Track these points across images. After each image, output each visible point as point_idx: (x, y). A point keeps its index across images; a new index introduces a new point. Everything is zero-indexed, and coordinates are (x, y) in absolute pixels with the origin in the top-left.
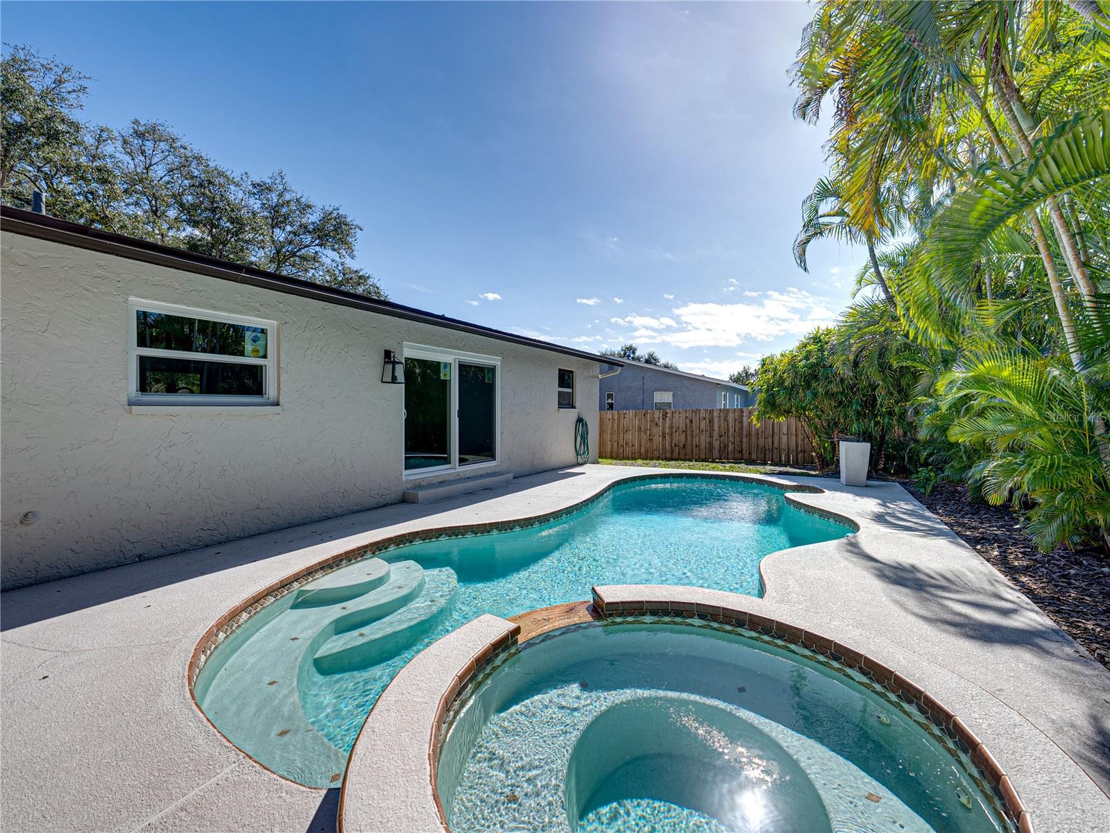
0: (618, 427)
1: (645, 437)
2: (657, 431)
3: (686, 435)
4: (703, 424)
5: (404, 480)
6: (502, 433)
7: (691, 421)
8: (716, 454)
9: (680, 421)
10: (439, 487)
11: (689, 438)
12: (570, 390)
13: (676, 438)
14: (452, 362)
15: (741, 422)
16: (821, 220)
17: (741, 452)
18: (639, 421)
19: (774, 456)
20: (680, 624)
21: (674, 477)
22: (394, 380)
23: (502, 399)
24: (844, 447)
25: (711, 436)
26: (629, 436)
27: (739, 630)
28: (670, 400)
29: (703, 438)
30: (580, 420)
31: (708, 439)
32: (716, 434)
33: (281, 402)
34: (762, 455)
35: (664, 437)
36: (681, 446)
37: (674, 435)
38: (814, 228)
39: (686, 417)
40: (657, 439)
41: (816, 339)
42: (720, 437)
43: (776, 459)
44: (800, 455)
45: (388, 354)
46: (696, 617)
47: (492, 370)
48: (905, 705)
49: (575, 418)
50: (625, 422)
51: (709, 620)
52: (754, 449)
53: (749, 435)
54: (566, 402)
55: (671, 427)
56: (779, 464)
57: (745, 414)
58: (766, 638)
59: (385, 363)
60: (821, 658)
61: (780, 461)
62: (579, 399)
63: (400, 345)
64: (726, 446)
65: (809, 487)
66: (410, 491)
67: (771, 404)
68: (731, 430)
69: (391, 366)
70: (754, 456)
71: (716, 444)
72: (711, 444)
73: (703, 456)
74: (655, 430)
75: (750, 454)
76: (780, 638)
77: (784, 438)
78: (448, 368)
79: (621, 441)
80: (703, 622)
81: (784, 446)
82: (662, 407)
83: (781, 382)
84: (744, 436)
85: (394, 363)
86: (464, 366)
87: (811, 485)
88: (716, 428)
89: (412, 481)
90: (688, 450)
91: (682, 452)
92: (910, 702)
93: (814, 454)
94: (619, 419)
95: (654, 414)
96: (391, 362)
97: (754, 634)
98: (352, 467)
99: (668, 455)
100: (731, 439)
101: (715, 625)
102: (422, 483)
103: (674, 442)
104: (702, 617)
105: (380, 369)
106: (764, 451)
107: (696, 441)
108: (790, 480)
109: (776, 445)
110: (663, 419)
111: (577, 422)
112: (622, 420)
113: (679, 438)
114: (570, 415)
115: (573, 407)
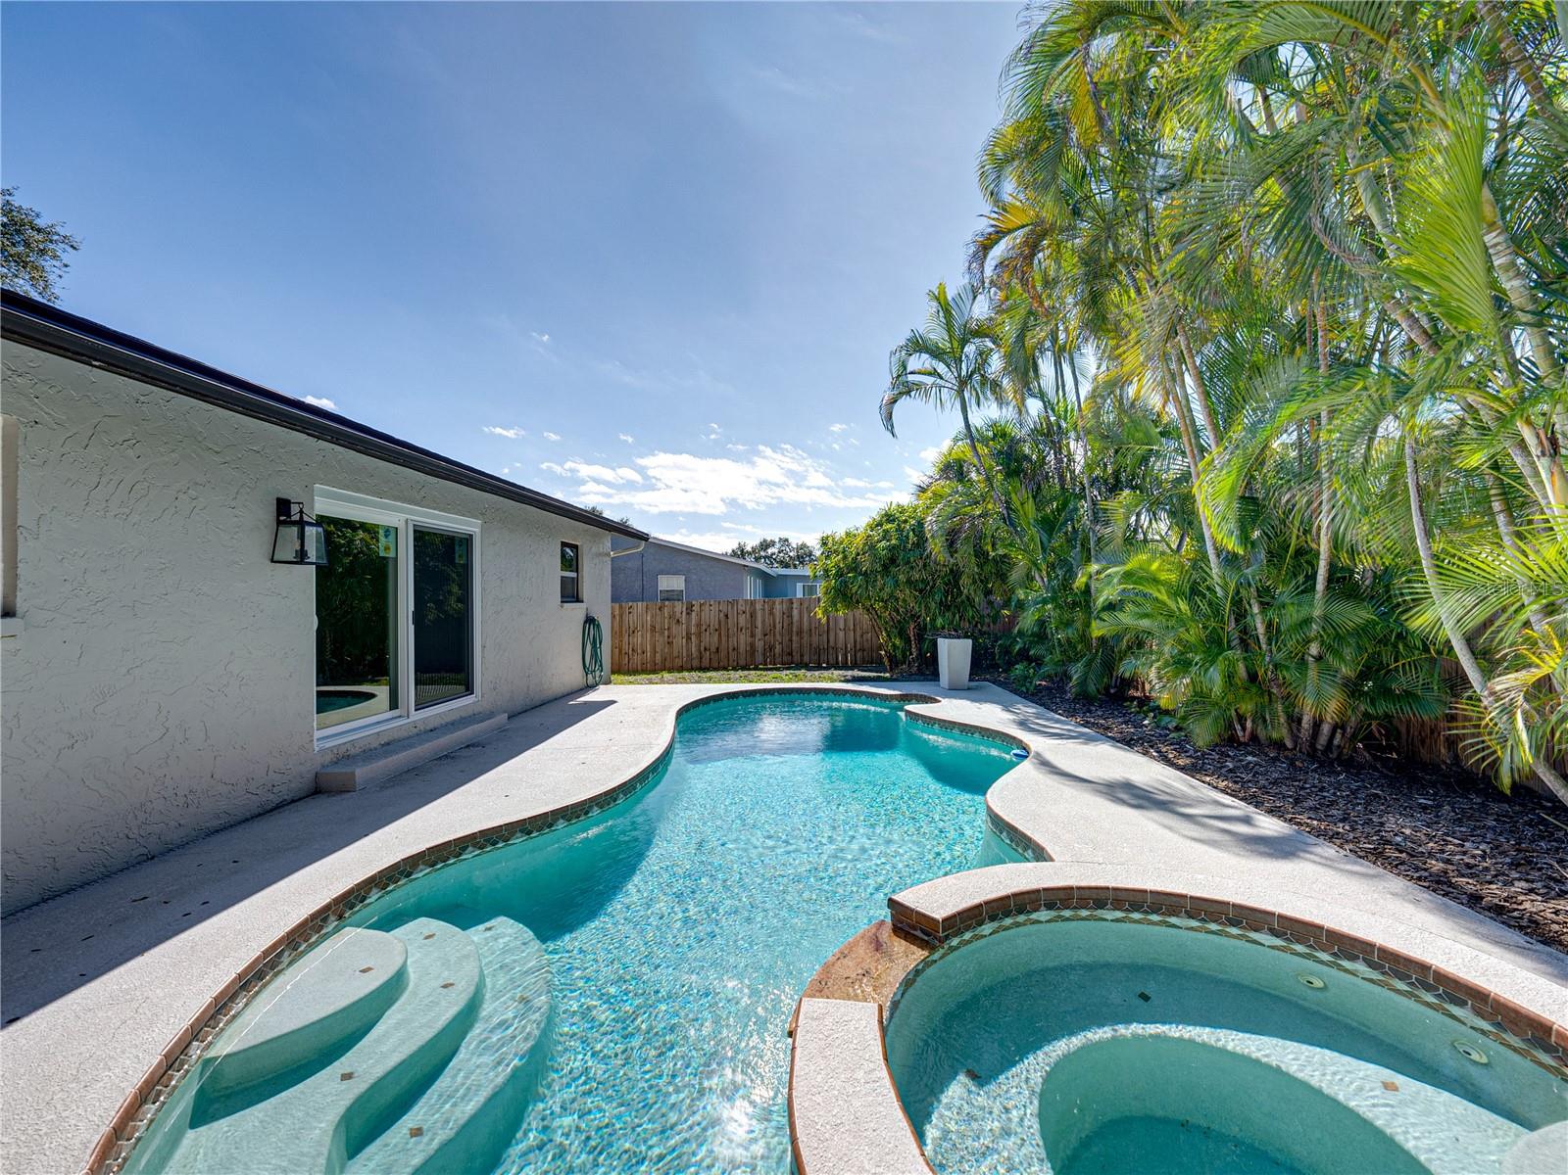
0: (621, 627)
1: (661, 639)
2: (680, 631)
3: (720, 635)
4: (742, 620)
5: (317, 749)
6: (484, 647)
7: (727, 616)
8: (759, 658)
9: (711, 616)
10: (387, 754)
11: (724, 639)
12: (574, 575)
13: (706, 639)
14: (401, 526)
15: (790, 616)
16: (911, 378)
17: (790, 654)
18: (652, 617)
19: (830, 657)
20: (1023, 924)
21: (744, 696)
22: (301, 558)
23: (483, 589)
24: (944, 645)
25: (753, 635)
26: (638, 639)
27: (1099, 913)
28: (682, 587)
29: (742, 638)
30: (590, 621)
31: (749, 640)
32: (759, 632)
33: (21, 605)
34: (816, 657)
35: (689, 638)
36: (713, 649)
37: (703, 635)
38: (904, 387)
39: (720, 611)
40: (680, 642)
41: (889, 517)
42: (765, 635)
43: (831, 661)
44: (859, 655)
45: (283, 506)
46: (1043, 908)
47: (467, 541)
48: (1346, 964)
49: (581, 618)
50: (631, 620)
51: (1059, 908)
52: (806, 651)
53: (800, 632)
54: (571, 593)
55: (699, 625)
56: (845, 667)
57: (795, 606)
58: (1136, 916)
59: (279, 523)
60: (1214, 927)
61: (837, 663)
62: (587, 590)
63: (308, 488)
64: (772, 648)
65: (916, 695)
66: (330, 770)
67: (842, 594)
68: (778, 626)
69: (295, 529)
70: (806, 659)
71: (760, 645)
72: (752, 645)
73: (742, 662)
74: (675, 629)
75: (802, 656)
76: (1154, 912)
77: (841, 634)
78: (392, 537)
79: (625, 647)
80: (1053, 914)
81: (840, 644)
82: (671, 596)
83: (854, 567)
84: (794, 634)
85: (301, 524)
86: (420, 532)
87: (915, 692)
88: (759, 624)
89: (331, 749)
90: (723, 654)
91: (715, 658)
92: (1353, 958)
93: (883, 653)
94: (621, 616)
95: (674, 607)
96: (294, 523)
97: (1119, 914)
98: (207, 737)
99: (696, 663)
100: (778, 637)
101: (1067, 913)
102: (353, 751)
103: (703, 645)
104: (1050, 906)
105: (268, 537)
106: (818, 651)
107: (733, 642)
108: (889, 688)
109: (832, 644)
110: (688, 614)
111: (585, 622)
112: (626, 617)
113: (711, 640)
114: (576, 613)
115: (578, 600)
